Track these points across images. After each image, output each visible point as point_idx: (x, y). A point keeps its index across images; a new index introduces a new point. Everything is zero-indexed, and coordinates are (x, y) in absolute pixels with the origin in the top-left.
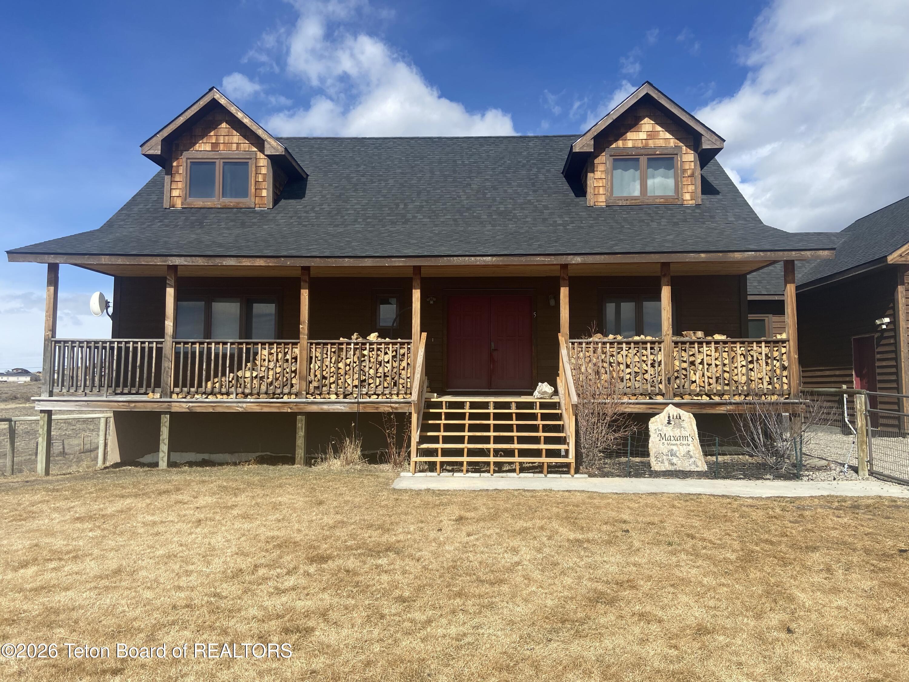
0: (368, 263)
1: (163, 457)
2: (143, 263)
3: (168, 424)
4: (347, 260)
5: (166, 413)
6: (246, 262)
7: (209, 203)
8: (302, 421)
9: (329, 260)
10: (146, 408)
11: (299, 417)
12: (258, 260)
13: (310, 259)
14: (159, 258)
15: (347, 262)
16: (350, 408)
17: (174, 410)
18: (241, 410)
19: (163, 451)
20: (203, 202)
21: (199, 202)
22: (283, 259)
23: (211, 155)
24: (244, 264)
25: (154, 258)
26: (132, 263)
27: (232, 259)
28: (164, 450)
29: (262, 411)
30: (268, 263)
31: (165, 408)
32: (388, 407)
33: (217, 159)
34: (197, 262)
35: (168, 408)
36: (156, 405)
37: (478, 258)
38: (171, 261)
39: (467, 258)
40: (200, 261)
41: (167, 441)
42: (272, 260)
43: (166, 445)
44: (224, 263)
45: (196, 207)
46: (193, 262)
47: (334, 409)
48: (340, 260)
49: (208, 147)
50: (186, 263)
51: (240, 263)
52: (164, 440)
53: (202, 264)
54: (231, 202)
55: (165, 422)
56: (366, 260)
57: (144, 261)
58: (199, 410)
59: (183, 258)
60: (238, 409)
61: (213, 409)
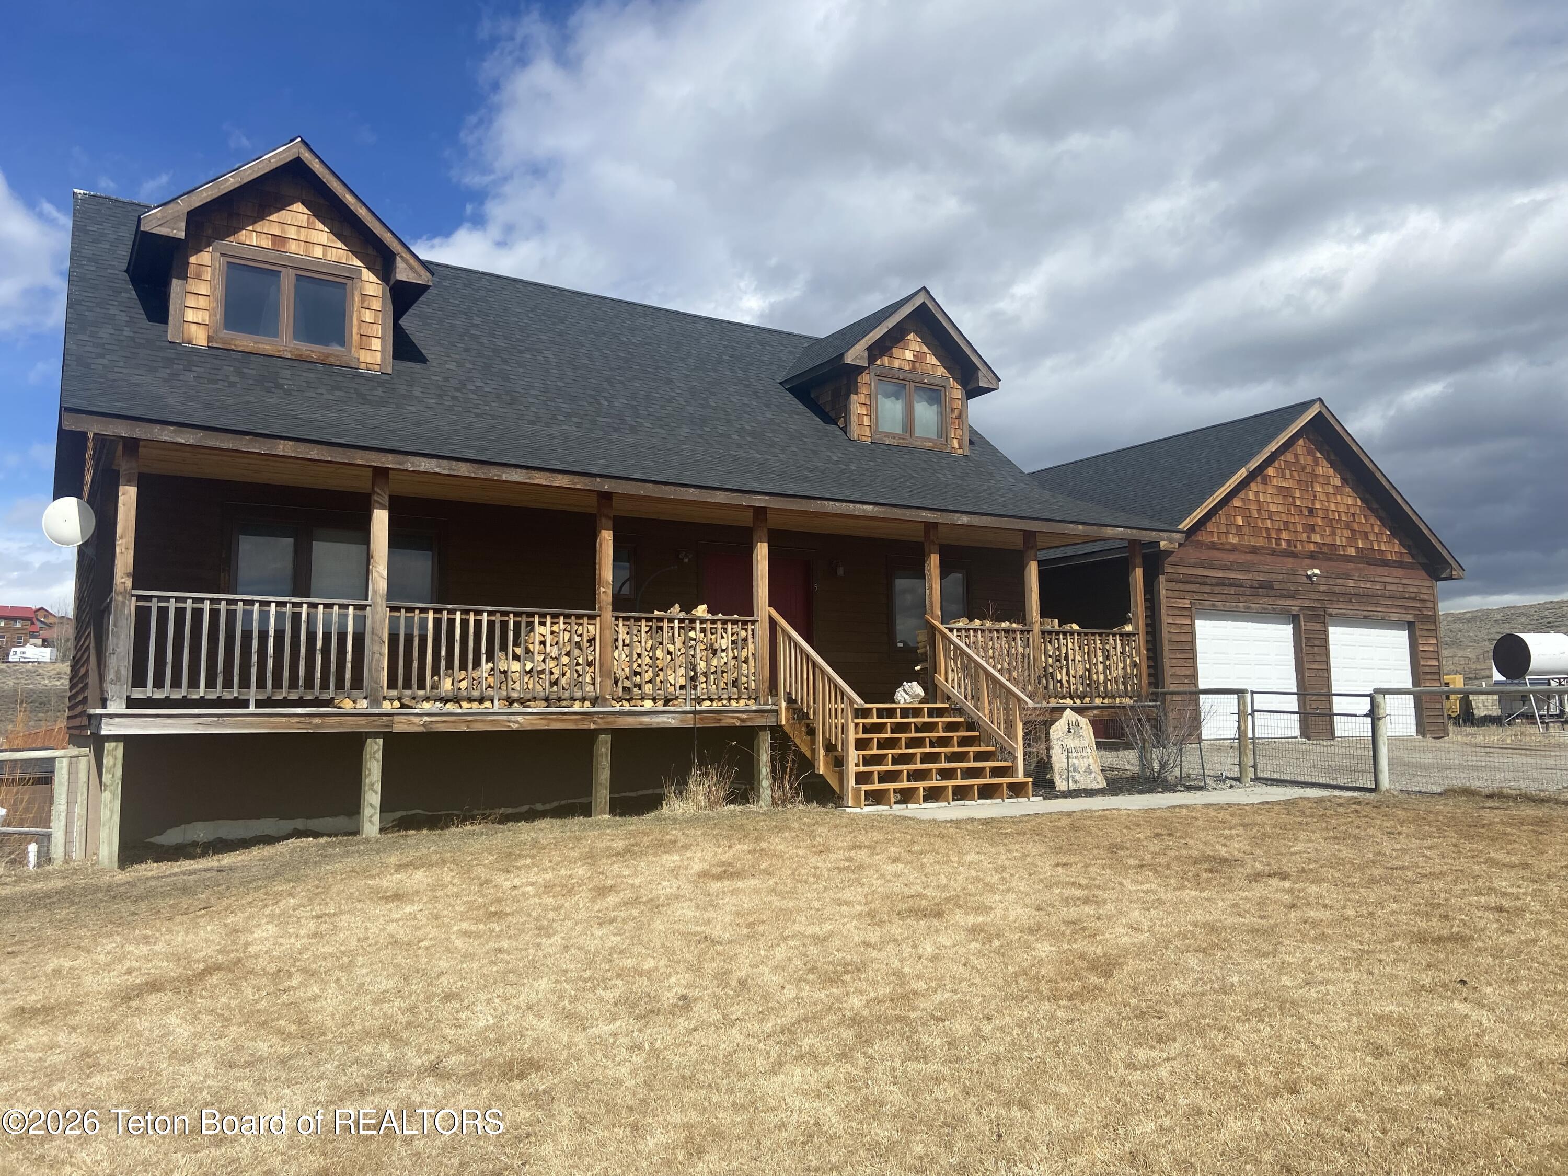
0: (720, 497)
1: (371, 817)
2: (359, 462)
3: (379, 756)
4: (691, 490)
5: (375, 735)
6: (540, 479)
7: (266, 345)
8: (607, 743)
9: (667, 488)
10: (341, 725)
11: (602, 737)
12: (560, 476)
13: (639, 484)
14: (390, 457)
15: (691, 494)
16: (681, 721)
17: (398, 728)
18: (515, 726)
19: (371, 805)
20: (255, 343)
21: (245, 342)
22: (598, 480)
23: (272, 257)
24: (536, 482)
25: (382, 454)
26: (338, 460)
27: (519, 470)
28: (374, 803)
29: (550, 728)
30: (575, 483)
31: (379, 727)
32: (733, 718)
33: (286, 266)
34: (458, 470)
35: (386, 726)
36: (362, 721)
37: (858, 506)
38: (412, 463)
39: (844, 505)
40: (465, 469)
41: (378, 787)
42: (583, 479)
43: (376, 793)
44: (504, 477)
45: (240, 349)
46: (450, 469)
47: (658, 723)
48: (682, 489)
49: (267, 243)
50: (438, 470)
51: (529, 478)
52: (373, 785)
53: (466, 474)
54: (312, 351)
55: (375, 753)
56: (718, 493)
57: (362, 458)
58: (442, 728)
59: (434, 461)
60: (511, 724)
61: (468, 727)
